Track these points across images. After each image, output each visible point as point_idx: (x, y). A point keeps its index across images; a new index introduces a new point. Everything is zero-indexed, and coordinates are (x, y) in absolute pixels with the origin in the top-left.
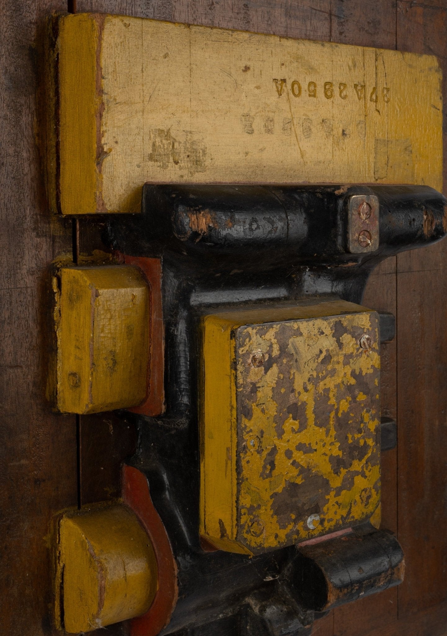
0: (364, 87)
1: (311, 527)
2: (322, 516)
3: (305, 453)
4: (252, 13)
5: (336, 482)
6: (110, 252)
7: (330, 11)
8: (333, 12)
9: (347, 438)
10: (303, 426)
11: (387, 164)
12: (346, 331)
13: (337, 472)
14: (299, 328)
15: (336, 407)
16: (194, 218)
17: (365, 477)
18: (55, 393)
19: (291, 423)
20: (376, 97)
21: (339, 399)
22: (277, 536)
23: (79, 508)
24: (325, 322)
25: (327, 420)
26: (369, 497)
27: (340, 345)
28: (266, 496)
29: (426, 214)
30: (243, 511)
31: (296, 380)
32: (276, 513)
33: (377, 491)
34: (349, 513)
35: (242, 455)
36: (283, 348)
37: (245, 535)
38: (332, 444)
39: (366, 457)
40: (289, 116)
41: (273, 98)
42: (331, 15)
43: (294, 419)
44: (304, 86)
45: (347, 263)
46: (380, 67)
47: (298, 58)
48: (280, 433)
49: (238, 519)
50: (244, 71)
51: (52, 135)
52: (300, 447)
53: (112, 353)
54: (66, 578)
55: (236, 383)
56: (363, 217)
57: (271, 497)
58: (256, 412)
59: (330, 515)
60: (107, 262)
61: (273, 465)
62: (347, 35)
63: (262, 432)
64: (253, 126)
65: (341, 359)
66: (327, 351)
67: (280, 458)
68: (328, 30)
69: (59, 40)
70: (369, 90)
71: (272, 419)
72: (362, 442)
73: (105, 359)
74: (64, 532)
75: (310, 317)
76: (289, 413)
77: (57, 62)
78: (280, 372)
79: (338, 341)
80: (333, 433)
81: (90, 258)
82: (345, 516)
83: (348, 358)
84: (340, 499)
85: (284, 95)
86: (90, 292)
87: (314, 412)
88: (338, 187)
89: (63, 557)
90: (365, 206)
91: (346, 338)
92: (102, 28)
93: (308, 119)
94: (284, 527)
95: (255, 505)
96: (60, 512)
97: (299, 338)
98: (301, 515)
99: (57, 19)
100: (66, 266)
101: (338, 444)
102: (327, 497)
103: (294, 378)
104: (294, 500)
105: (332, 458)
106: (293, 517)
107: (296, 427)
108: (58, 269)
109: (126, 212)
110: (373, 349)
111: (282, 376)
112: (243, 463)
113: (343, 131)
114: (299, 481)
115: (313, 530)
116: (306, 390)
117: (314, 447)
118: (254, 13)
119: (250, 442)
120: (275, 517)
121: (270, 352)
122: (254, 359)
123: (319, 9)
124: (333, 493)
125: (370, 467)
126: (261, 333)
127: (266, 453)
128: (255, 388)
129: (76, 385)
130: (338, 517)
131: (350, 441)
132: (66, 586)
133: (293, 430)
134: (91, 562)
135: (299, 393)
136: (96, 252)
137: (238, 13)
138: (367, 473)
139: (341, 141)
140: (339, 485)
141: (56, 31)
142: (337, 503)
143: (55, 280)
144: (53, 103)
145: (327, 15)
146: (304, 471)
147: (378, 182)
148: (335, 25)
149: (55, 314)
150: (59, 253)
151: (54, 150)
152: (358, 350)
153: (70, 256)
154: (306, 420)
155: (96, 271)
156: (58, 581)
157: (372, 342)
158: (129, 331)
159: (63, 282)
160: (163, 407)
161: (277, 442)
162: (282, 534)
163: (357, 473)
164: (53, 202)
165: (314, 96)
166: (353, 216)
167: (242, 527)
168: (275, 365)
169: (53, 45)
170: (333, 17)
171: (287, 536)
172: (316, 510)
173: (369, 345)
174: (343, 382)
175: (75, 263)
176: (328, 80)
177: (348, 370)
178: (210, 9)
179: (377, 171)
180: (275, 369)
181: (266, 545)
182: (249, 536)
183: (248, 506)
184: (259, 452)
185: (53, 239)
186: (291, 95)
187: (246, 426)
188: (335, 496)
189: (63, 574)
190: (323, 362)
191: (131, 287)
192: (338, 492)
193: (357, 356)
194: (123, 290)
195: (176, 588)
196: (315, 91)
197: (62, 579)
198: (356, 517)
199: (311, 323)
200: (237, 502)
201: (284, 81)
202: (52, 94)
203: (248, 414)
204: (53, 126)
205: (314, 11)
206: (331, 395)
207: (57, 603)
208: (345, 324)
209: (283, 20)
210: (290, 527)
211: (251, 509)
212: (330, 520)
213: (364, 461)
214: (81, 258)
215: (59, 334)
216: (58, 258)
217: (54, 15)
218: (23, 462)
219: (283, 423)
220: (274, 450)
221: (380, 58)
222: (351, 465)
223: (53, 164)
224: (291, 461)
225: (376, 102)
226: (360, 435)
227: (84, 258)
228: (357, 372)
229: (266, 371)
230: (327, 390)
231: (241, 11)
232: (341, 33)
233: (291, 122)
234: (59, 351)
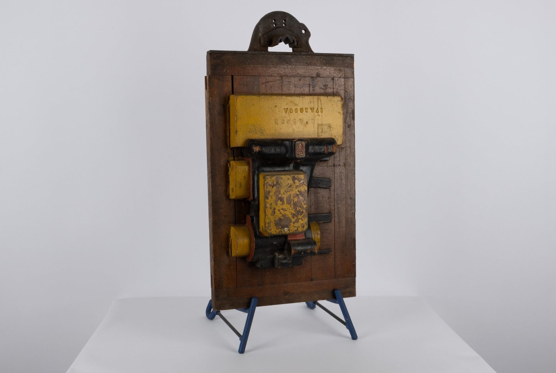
0: (314, 108)
1: (286, 231)
2: (289, 229)
3: (284, 211)
4: (284, 88)
5: (293, 220)
6: (243, 157)
7: (309, 84)
8: (310, 84)
9: (297, 209)
10: (283, 204)
11: (322, 132)
12: (296, 179)
13: (293, 218)
14: (282, 177)
15: (293, 199)
16: (255, 148)
17: (303, 220)
18: (229, 193)
19: (279, 202)
20: (318, 111)
21: (294, 197)
22: (276, 231)
23: (235, 225)
24: (290, 176)
25: (291, 203)
26: (304, 226)
27: (294, 183)
28: (273, 220)
29: (326, 147)
30: (266, 223)
31: (281, 191)
32: (275, 225)
33: (306, 225)
34: (297, 229)
35: (266, 209)
36: (277, 183)
37: (267, 229)
38: (292, 209)
39: (303, 215)
40: (289, 118)
41: (284, 114)
42: (309, 85)
43: (281, 201)
44: (294, 109)
45: (297, 160)
46: (319, 102)
47: (292, 102)
48: (277, 205)
49: (265, 225)
50: (275, 107)
51: (228, 127)
52: (282, 209)
53: (240, 183)
54: (232, 242)
55: (264, 190)
56: (300, 148)
57: (274, 221)
58: (270, 198)
59: (292, 229)
60: (242, 160)
61: (274, 212)
62: (315, 90)
63: (271, 204)
64: (278, 122)
65: (295, 187)
66: (290, 184)
67: (276, 211)
68: (309, 90)
69: (230, 101)
70: (315, 110)
71: (274, 201)
72: (301, 211)
73: (239, 184)
74: (231, 230)
75: (285, 175)
76: (279, 199)
77: (229, 107)
78: (277, 188)
79: (294, 182)
80: (292, 206)
81: (238, 159)
82: (296, 230)
83: (297, 187)
84: (295, 225)
85: (287, 113)
86: (235, 167)
87: (286, 200)
88: (294, 139)
89: (231, 237)
90: (300, 144)
91: (296, 181)
92: (236, 99)
93: (295, 119)
94: (278, 229)
95: (270, 222)
96: (231, 225)
97: (282, 180)
98: (283, 227)
99: (229, 96)
100: (231, 160)
101: (294, 210)
102: (291, 224)
103: (280, 190)
104: (281, 223)
105: (292, 214)
106: (281, 227)
107: (281, 204)
108: (230, 161)
109: (242, 146)
110: (305, 185)
111: (277, 189)
112: (266, 211)
113: (307, 122)
114: (282, 218)
115: (286, 232)
116: (284, 194)
117: (286, 209)
118: (284, 87)
119: (268, 206)
120: (275, 226)
121: (273, 183)
122: (269, 184)
123: (305, 83)
124: (292, 223)
125: (304, 218)
126: (271, 178)
127: (273, 209)
128: (269, 192)
129: (233, 191)
130: (294, 230)
131: (298, 210)
132: (232, 244)
133: (280, 204)
134: (236, 236)
135: (282, 195)
136: (239, 157)
137: (279, 88)
138: (303, 219)
139: (306, 125)
140: (294, 221)
141: (229, 99)
142: (294, 226)
143: (229, 164)
144: (228, 118)
145: (308, 85)
146: (284, 216)
147: (319, 137)
148: (311, 88)
149: (229, 173)
150: (230, 157)
151: (228, 130)
152: (300, 185)
153: (233, 158)
154: (284, 202)
155: (237, 162)
156: (230, 243)
157: (305, 183)
158: (245, 177)
159: (231, 164)
160: (252, 198)
161: (276, 207)
162: (277, 231)
163: (300, 219)
164: (228, 144)
165: (297, 112)
166: (297, 147)
167: (266, 227)
168: (275, 186)
169: (228, 103)
170: (310, 86)
171: (279, 232)
172: (287, 227)
173: (304, 184)
174: (295, 193)
175: (234, 160)
176: (301, 107)
177: (297, 190)
178: (271, 88)
179: (319, 134)
180: (275, 187)
181: (273, 233)
182: (268, 230)
183: (268, 222)
184: (271, 208)
185: (228, 153)
186: (289, 113)
187: (267, 202)
188: (293, 224)
189: (231, 241)
190: (289, 187)
191: (245, 166)
192: (294, 223)
193: (300, 186)
194: (243, 167)
195: (254, 244)
196: (297, 111)
197: (231, 242)
198: (300, 231)
199: (285, 176)
200: (265, 220)
201: (287, 109)
202: (228, 116)
203: (267, 198)
204: (228, 124)
205: (304, 85)
206: (292, 196)
207: (230, 249)
208: (296, 177)
209: (293, 89)
210: (280, 230)
211: (268, 223)
212: (291, 230)
213: (302, 216)
214: (236, 158)
215: (230, 178)
216: (229, 159)
217: (228, 95)
218: (222, 211)
219: (277, 202)
220: (275, 209)
221: (319, 99)
222: (298, 216)
223: (228, 134)
224: (280, 212)
225: (318, 112)
226: (301, 208)
227: (236, 159)
228: (300, 191)
229: (273, 187)
230: (290, 195)
231: (280, 87)
232: (313, 90)
233: (290, 120)
234: (230, 183)
